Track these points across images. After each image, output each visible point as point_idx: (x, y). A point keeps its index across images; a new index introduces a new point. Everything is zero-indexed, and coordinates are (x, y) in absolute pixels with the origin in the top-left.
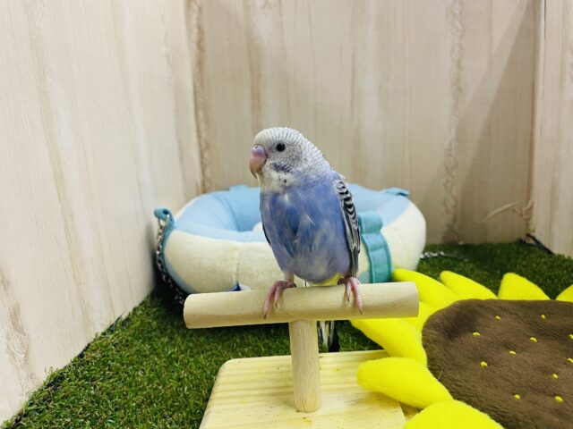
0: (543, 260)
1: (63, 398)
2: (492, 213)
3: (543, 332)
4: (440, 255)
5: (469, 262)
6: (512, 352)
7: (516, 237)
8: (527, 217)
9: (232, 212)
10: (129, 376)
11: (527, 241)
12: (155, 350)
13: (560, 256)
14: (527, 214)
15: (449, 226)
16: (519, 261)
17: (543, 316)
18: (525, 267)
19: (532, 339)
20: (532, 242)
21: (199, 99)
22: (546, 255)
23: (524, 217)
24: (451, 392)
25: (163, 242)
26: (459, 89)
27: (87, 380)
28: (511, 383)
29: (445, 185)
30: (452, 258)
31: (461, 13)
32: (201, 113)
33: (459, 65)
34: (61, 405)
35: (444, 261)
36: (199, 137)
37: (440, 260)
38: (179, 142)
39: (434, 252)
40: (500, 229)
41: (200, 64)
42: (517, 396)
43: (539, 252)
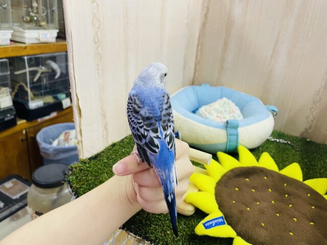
4: (288, 143)
5: (298, 151)
6: (253, 190)
15: (306, 129)
17: (285, 185)
19: (269, 190)
21: (201, 41)
29: (310, 109)
32: (199, 48)
36: (196, 58)
39: (286, 141)
41: (204, 25)
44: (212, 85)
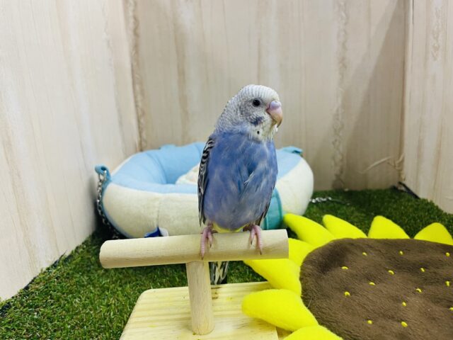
0: (410, 204)
1: (9, 323)
2: (372, 166)
3: (400, 266)
4: (328, 200)
6: (372, 283)
7: (391, 184)
8: (399, 168)
9: (162, 167)
10: (68, 303)
11: (399, 188)
12: (92, 281)
13: (424, 200)
14: (399, 166)
15: (336, 175)
16: (390, 205)
17: (401, 252)
18: (394, 209)
19: (390, 271)
20: (403, 188)
21: (137, 76)
22: (413, 199)
23: (397, 168)
24: (317, 318)
25: (102, 192)
26: (345, 66)
27: (31, 307)
28: (367, 310)
29: (334, 143)
30: (338, 203)
31: (345, 5)
32: (138, 87)
33: (344, 46)
34: (7, 329)
35: (332, 205)
36: (137, 106)
37: (328, 204)
38: (119, 111)
39: (324, 198)
40: (377, 178)
41: (136, 47)
42: (370, 322)
43: (408, 196)
44: (177, 145)
